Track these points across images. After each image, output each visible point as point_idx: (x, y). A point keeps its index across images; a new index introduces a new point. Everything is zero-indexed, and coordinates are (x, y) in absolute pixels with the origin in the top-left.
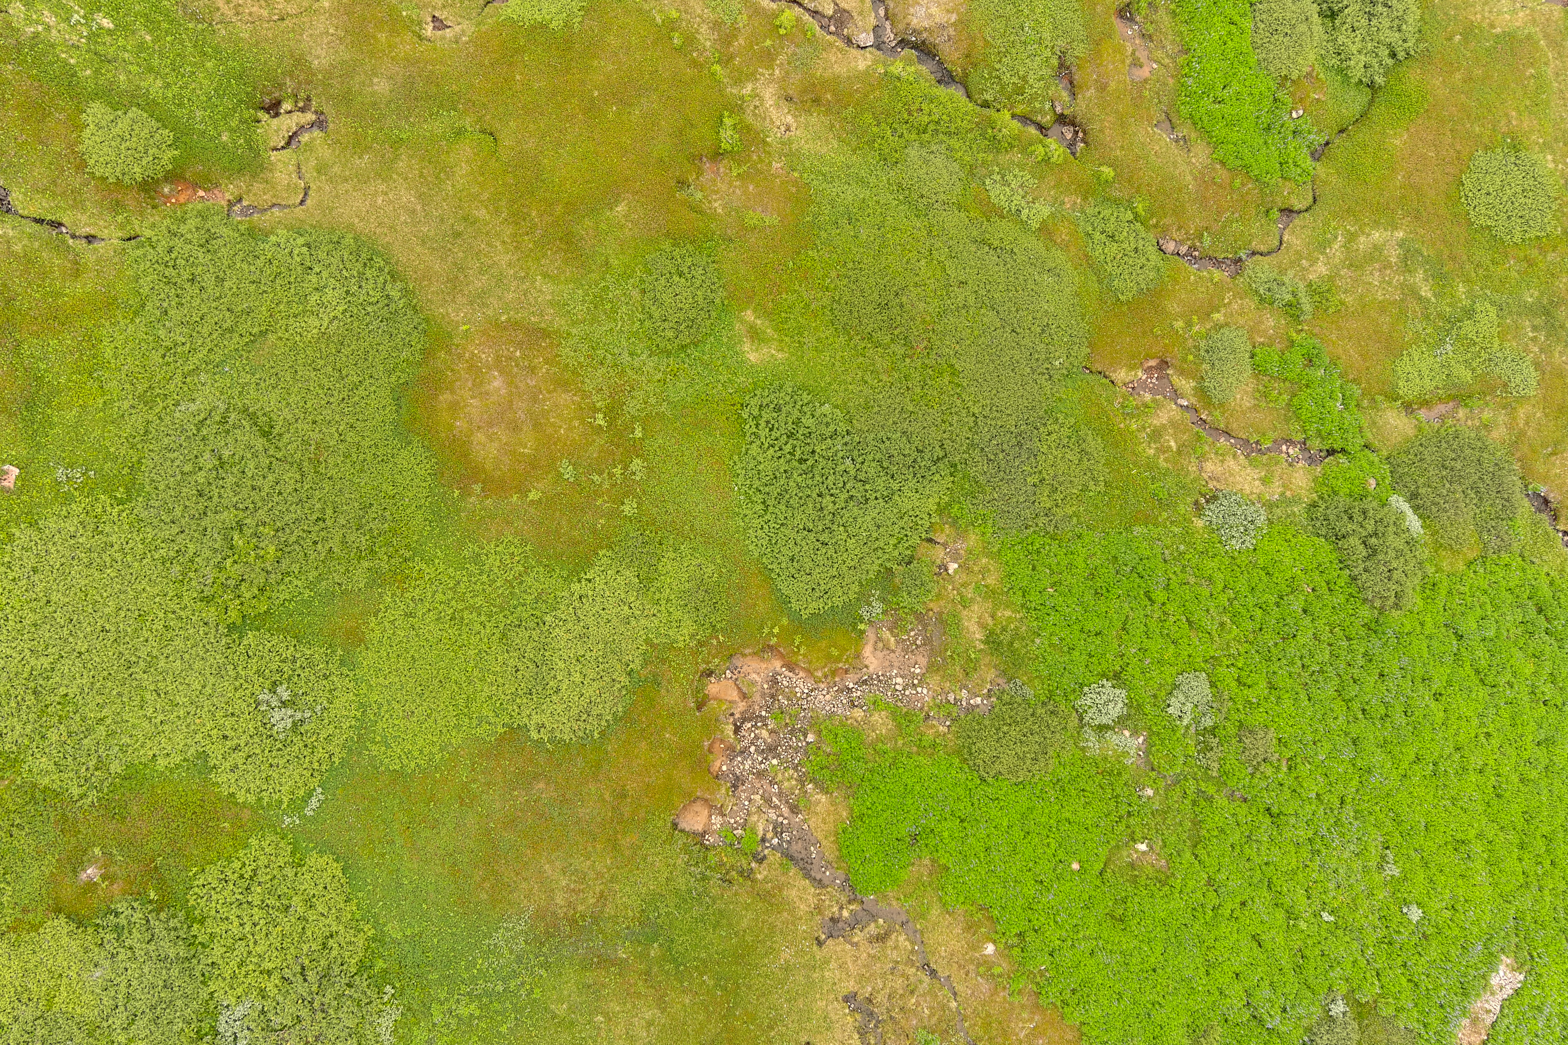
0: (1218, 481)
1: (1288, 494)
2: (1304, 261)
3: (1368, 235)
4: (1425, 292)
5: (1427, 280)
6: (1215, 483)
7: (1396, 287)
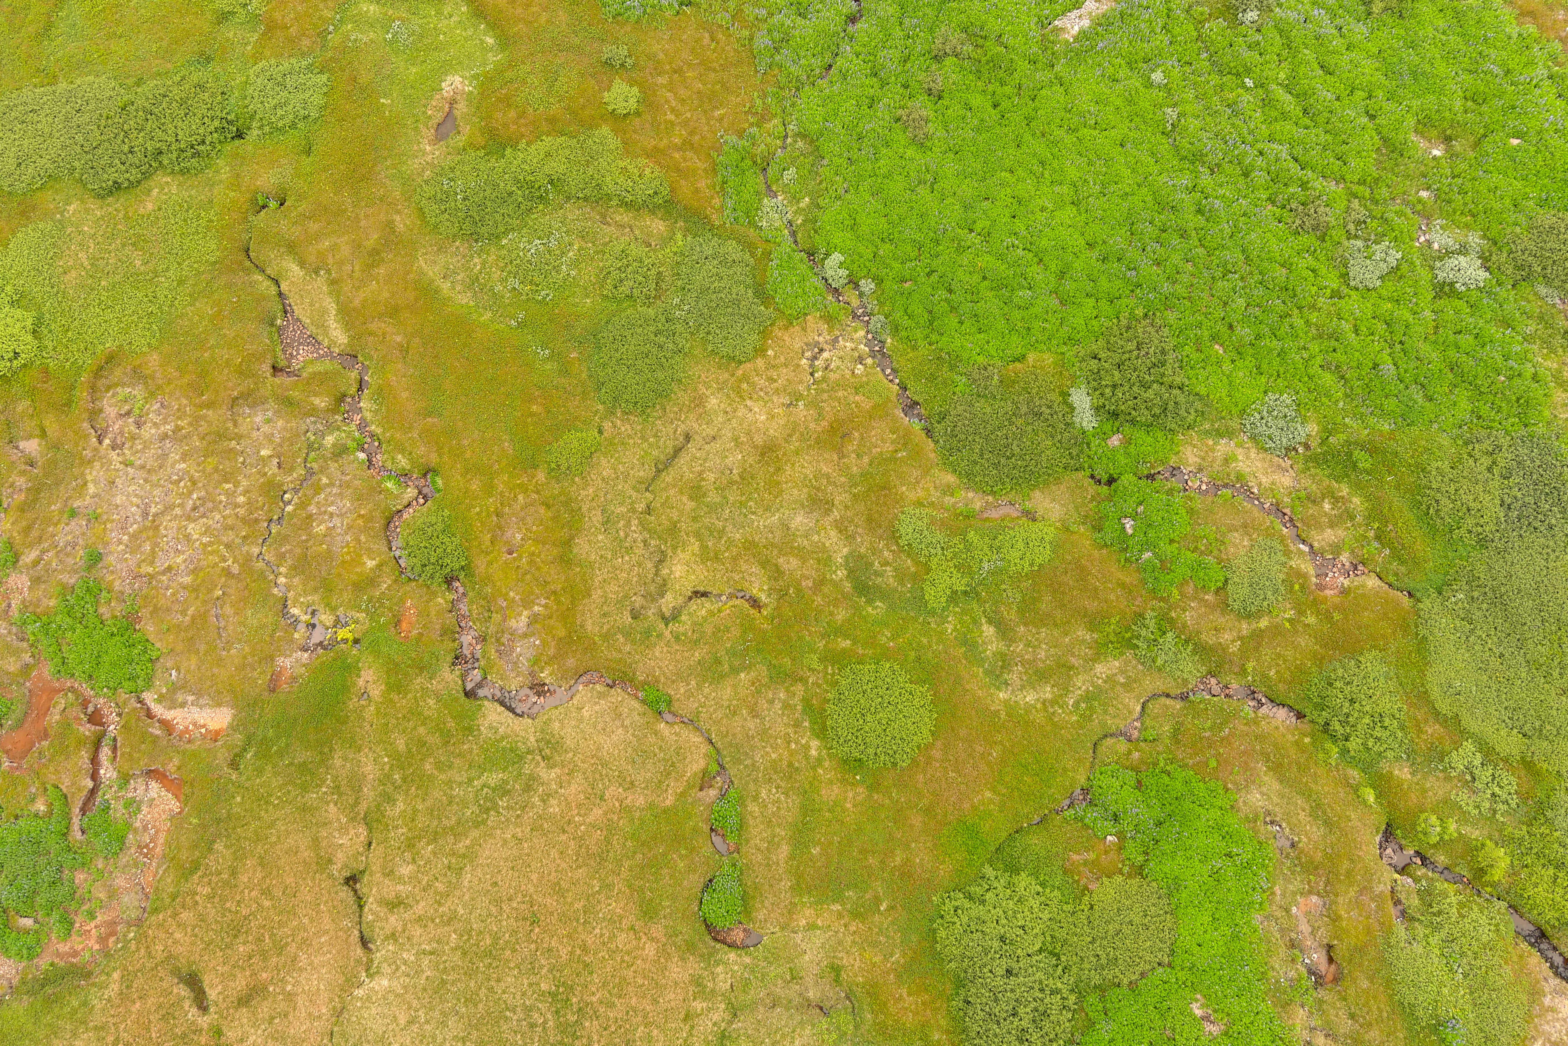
0: (1279, 466)
1: (1211, 442)
2: (1122, 680)
3: (1038, 700)
4: (989, 631)
5: (984, 643)
6: (1283, 464)
7: (1020, 640)
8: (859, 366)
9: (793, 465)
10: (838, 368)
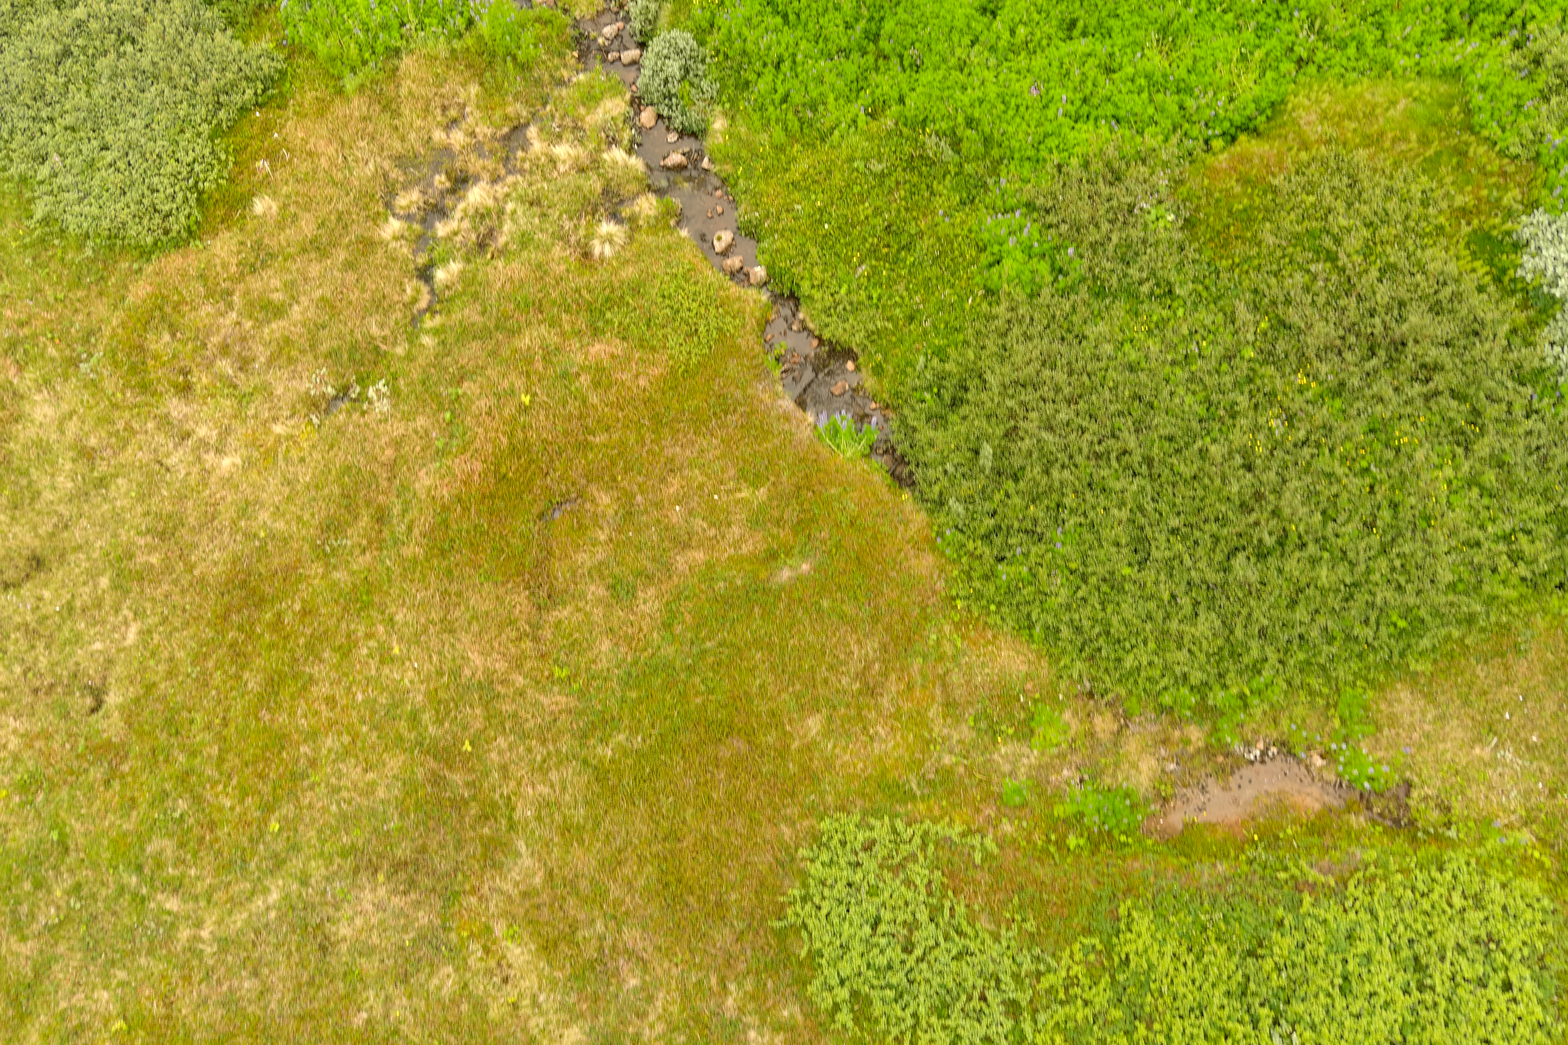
8: (607, 227)
9: (346, 652)
10: (525, 240)
